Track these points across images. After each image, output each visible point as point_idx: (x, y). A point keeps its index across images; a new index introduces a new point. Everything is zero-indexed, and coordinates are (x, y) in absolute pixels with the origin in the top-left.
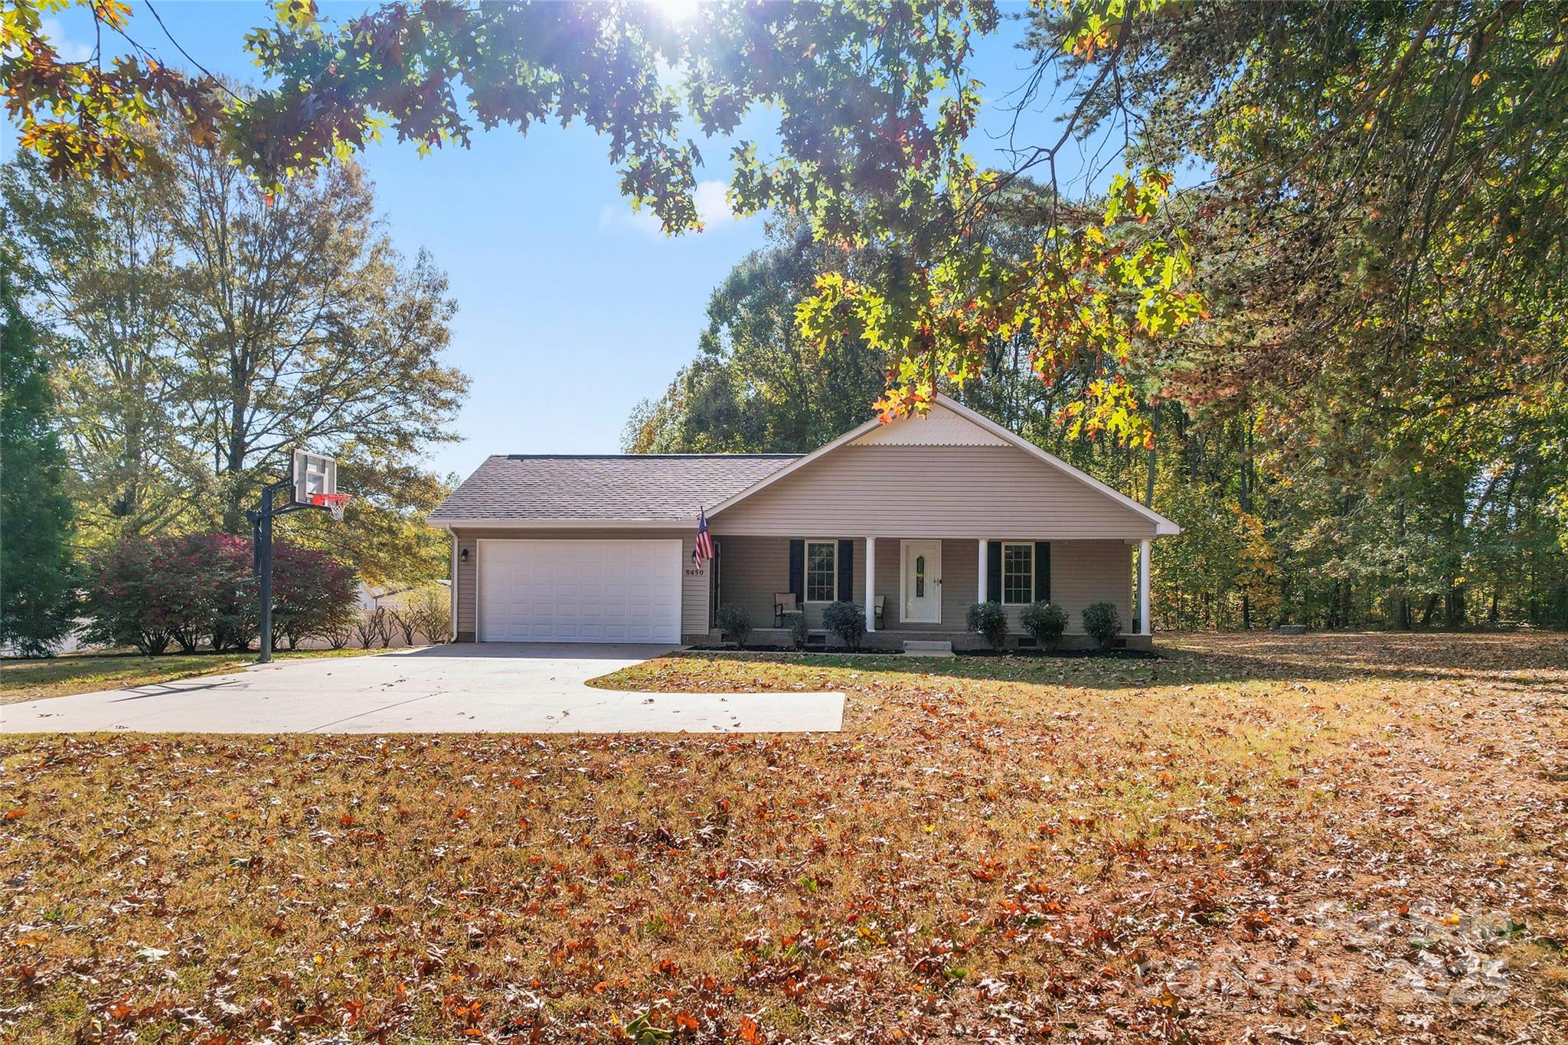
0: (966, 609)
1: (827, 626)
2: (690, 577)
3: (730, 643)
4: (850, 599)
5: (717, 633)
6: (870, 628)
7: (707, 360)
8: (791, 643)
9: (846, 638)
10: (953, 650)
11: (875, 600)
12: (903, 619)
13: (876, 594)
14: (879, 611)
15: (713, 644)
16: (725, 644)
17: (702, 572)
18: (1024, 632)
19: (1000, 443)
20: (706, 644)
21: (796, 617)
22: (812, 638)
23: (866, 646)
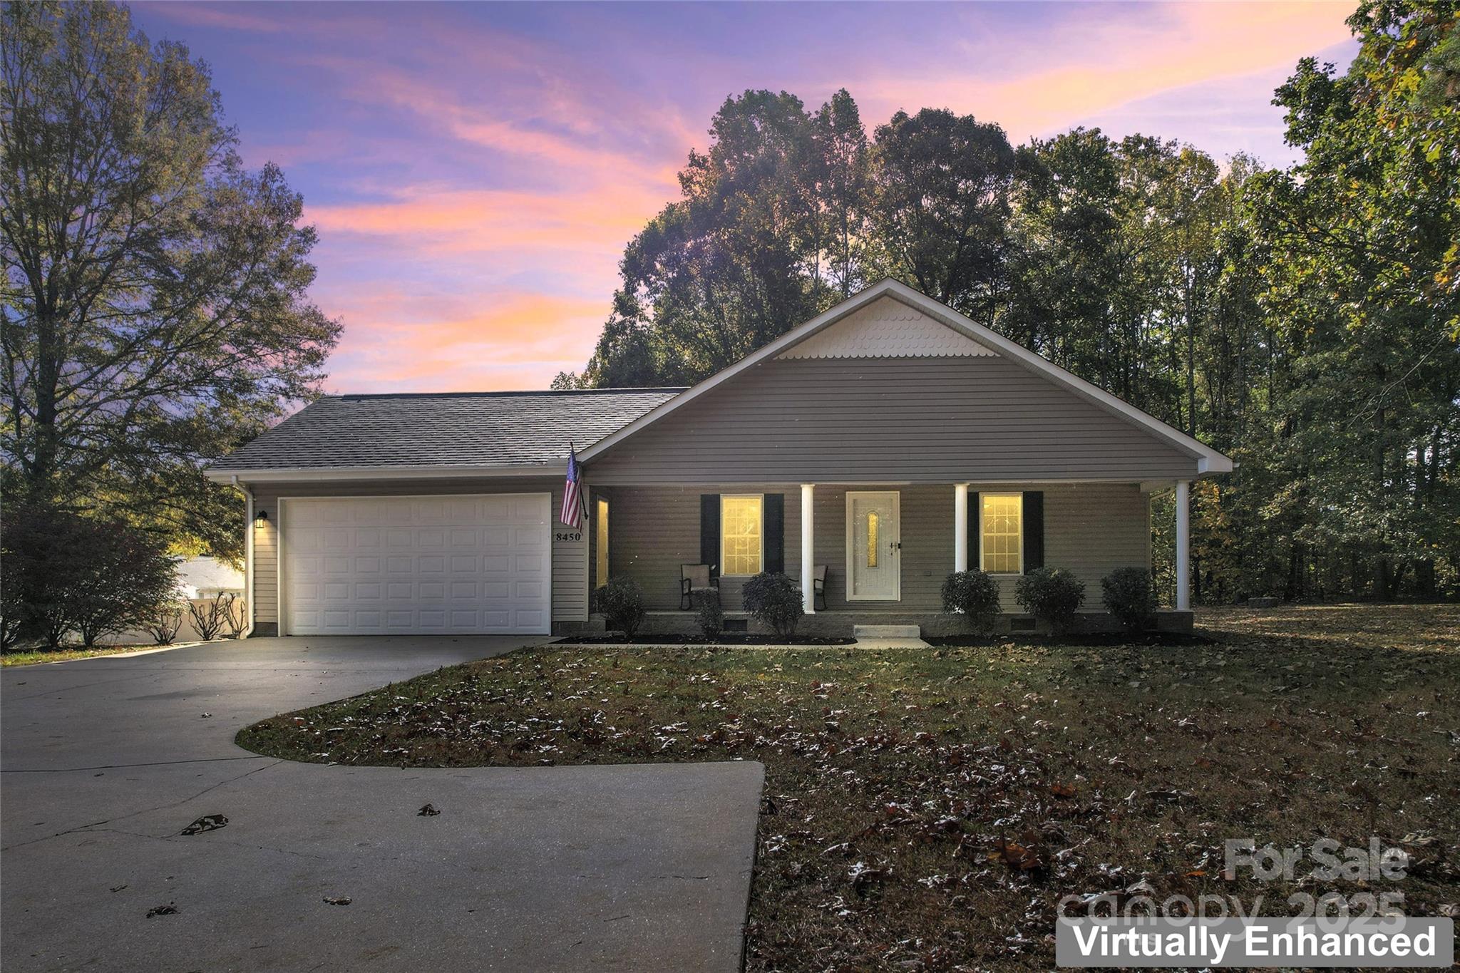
0: (941, 582)
1: (748, 607)
2: (563, 544)
3: (618, 633)
4: (781, 569)
5: (600, 619)
6: (808, 609)
7: (622, 323)
8: (700, 632)
9: (775, 624)
10: (924, 637)
11: (815, 572)
12: (850, 596)
13: (816, 563)
14: (819, 585)
15: (594, 634)
16: (610, 633)
17: (578, 537)
18: (1020, 611)
19: (983, 352)
20: (585, 633)
21: (708, 595)
22: (729, 623)
23: (805, 632)
